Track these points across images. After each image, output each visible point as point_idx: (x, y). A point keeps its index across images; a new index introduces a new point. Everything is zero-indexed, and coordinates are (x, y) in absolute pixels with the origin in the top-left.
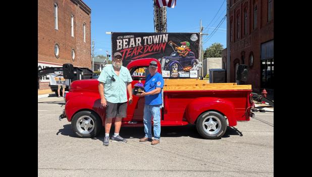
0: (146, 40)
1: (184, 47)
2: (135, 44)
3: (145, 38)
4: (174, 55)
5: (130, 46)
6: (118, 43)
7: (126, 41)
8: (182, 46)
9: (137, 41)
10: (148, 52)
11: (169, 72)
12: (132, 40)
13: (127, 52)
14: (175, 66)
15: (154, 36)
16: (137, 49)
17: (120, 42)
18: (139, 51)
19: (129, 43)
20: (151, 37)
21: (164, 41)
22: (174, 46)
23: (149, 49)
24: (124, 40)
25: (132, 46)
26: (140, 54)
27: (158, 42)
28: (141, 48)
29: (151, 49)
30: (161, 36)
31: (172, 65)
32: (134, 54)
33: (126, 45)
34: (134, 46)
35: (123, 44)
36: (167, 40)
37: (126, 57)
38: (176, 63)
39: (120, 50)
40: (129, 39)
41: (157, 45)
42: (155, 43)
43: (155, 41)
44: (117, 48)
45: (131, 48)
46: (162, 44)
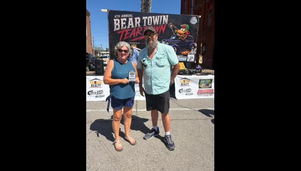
0: (145, 21)
1: (184, 30)
2: (134, 25)
3: (144, 18)
4: (174, 38)
5: (129, 27)
6: (115, 23)
7: (124, 21)
8: (181, 29)
9: (136, 21)
12: (131, 20)
13: (125, 33)
15: (154, 17)
16: (136, 30)
17: (117, 22)
18: (138, 32)
19: (127, 22)
20: (151, 17)
21: (164, 23)
22: (174, 29)
24: (122, 20)
25: (131, 26)
26: (139, 36)
27: (157, 24)
28: (140, 29)
30: (161, 16)
32: (132, 36)
33: (124, 26)
34: (133, 27)
35: (120, 24)
36: (167, 23)
37: (124, 39)
38: (175, 46)
39: (117, 31)
40: (128, 19)
41: (157, 27)
42: (155, 24)
43: (155, 22)
44: (114, 28)
45: (129, 29)
46: (162, 26)
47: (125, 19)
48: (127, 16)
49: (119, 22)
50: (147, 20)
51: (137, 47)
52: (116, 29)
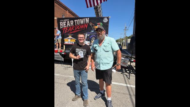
2: (70, 25)
3: (75, 21)
4: (93, 31)
5: (67, 26)
6: (61, 24)
8: (97, 26)
9: (71, 22)
10: (77, 29)
11: (89, 42)
12: (68, 22)
13: (65, 29)
14: (93, 39)
16: (71, 28)
20: (79, 20)
21: (86, 23)
22: (93, 26)
23: (78, 27)
24: (64, 22)
26: (73, 31)
27: (83, 23)
28: (73, 27)
29: (79, 28)
30: (85, 19)
31: (91, 38)
32: (69, 31)
33: (65, 25)
34: (69, 26)
35: (63, 25)
36: (88, 22)
37: (65, 32)
38: (94, 36)
39: (62, 28)
40: (67, 21)
41: (83, 25)
42: (81, 24)
43: (81, 23)
44: (60, 27)
45: (68, 27)
46: (86, 24)
47: (66, 22)
48: (66, 20)
49: (62, 24)
50: (77, 22)
51: (72, 37)
52: (61, 27)
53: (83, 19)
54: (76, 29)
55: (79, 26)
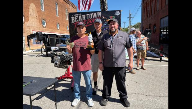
3: (88, 15)
7: (77, 18)
9: (83, 17)
10: (90, 24)
15: (93, 14)
17: (73, 19)
19: (78, 18)
20: (91, 14)
21: (99, 17)
22: (105, 19)
23: (90, 21)
25: (80, 20)
27: (95, 17)
28: (85, 21)
30: (97, 13)
44: (71, 22)
48: (78, 15)
53: (96, 13)
54: (88, 24)
55: (92, 20)
